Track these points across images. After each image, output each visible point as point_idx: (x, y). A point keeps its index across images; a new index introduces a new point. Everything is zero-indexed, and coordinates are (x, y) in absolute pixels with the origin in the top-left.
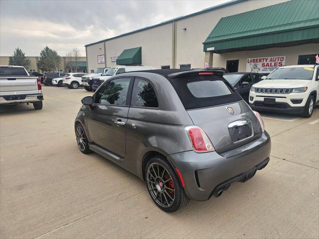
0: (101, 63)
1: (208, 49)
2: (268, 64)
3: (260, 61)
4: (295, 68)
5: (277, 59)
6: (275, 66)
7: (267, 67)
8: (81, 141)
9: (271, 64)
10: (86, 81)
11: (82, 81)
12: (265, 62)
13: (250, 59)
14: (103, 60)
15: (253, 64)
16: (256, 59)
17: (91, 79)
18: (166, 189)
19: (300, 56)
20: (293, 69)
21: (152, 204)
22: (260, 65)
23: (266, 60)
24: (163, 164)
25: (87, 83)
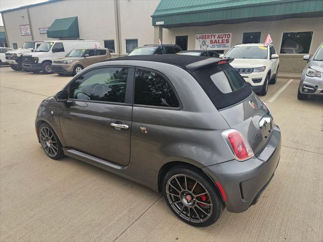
0: (26, 35)
1: (158, 23)
2: (216, 40)
3: (208, 37)
4: (251, 47)
5: (224, 36)
6: (222, 43)
7: (215, 44)
8: (49, 145)
9: (219, 40)
10: (12, 58)
11: (7, 58)
12: (213, 39)
13: (199, 36)
14: (29, 31)
15: (201, 40)
16: (204, 35)
17: (19, 56)
18: (197, 204)
19: (244, 34)
20: (249, 48)
21: (175, 219)
22: (208, 41)
23: (214, 37)
24: (194, 176)
25: (14, 61)
